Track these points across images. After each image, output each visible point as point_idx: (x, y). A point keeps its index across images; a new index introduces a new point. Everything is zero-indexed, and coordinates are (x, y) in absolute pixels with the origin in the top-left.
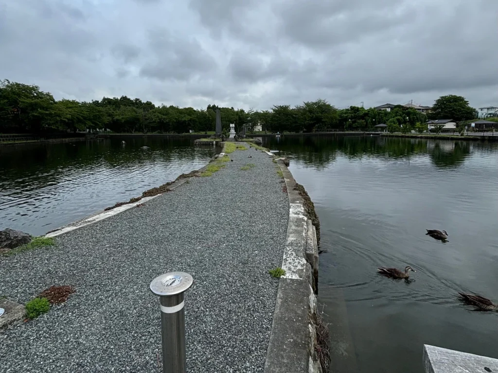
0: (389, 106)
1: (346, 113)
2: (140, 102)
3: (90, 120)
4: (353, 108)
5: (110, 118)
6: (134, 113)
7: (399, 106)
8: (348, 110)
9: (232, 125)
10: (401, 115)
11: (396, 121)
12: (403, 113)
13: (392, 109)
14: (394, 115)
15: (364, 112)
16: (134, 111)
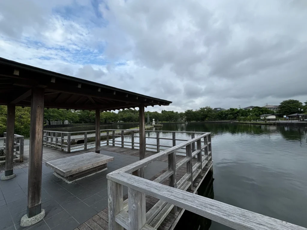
0: (251, 107)
1: (227, 112)
2: (136, 110)
3: (113, 118)
4: (231, 109)
5: (121, 117)
6: (130, 115)
7: (257, 107)
8: (229, 110)
9: (154, 119)
10: (257, 112)
11: (254, 115)
12: (259, 111)
13: (253, 108)
14: (253, 112)
15: (237, 111)
16: (130, 114)
